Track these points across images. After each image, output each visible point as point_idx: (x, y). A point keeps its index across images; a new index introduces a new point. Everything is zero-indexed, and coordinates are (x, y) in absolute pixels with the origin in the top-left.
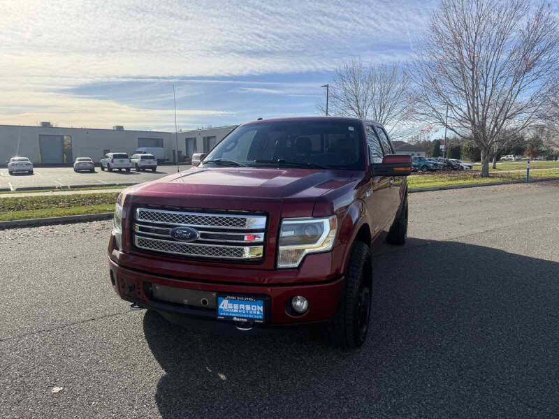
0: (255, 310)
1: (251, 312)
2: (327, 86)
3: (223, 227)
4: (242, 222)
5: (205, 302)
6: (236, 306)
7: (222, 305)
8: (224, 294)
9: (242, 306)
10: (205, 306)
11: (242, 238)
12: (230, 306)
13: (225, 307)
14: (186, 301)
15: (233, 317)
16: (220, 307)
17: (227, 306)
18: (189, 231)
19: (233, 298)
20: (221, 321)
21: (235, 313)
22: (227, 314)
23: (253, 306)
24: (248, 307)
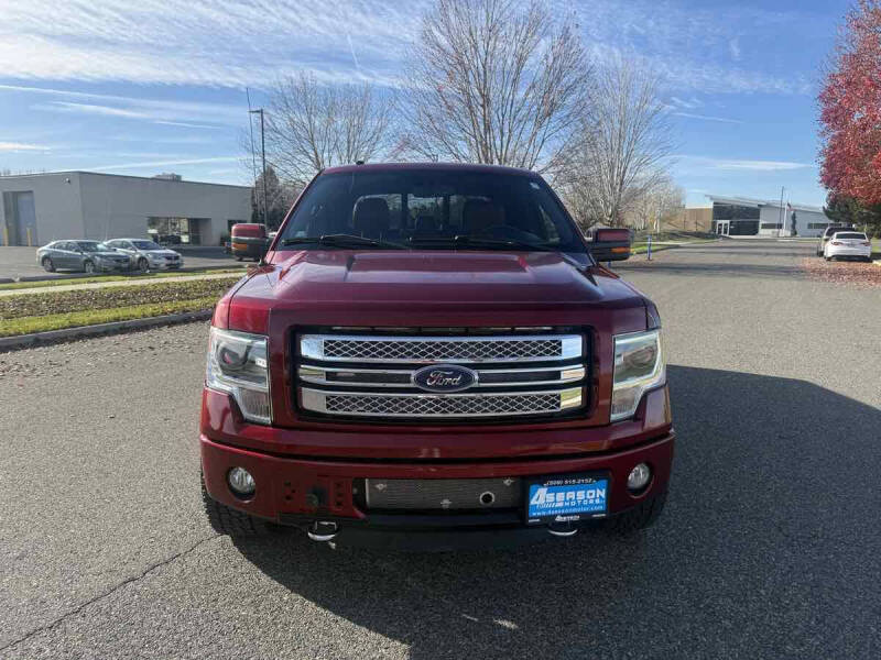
0: (591, 497)
1: (585, 503)
2: (261, 112)
3: (523, 359)
4: (554, 348)
5: (487, 498)
6: (560, 496)
7: (535, 497)
8: (541, 479)
9: (571, 495)
10: (489, 505)
11: (557, 375)
12: (551, 497)
13: (541, 501)
14: (446, 503)
15: (555, 516)
16: (533, 502)
17: (543, 499)
18: (456, 373)
19: (559, 482)
20: (534, 526)
21: (558, 509)
22: (544, 513)
23: (589, 492)
24: (581, 495)
